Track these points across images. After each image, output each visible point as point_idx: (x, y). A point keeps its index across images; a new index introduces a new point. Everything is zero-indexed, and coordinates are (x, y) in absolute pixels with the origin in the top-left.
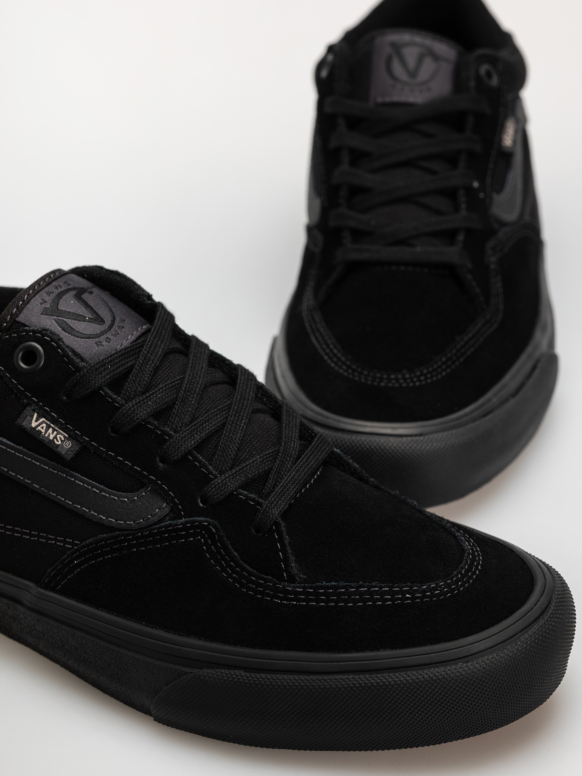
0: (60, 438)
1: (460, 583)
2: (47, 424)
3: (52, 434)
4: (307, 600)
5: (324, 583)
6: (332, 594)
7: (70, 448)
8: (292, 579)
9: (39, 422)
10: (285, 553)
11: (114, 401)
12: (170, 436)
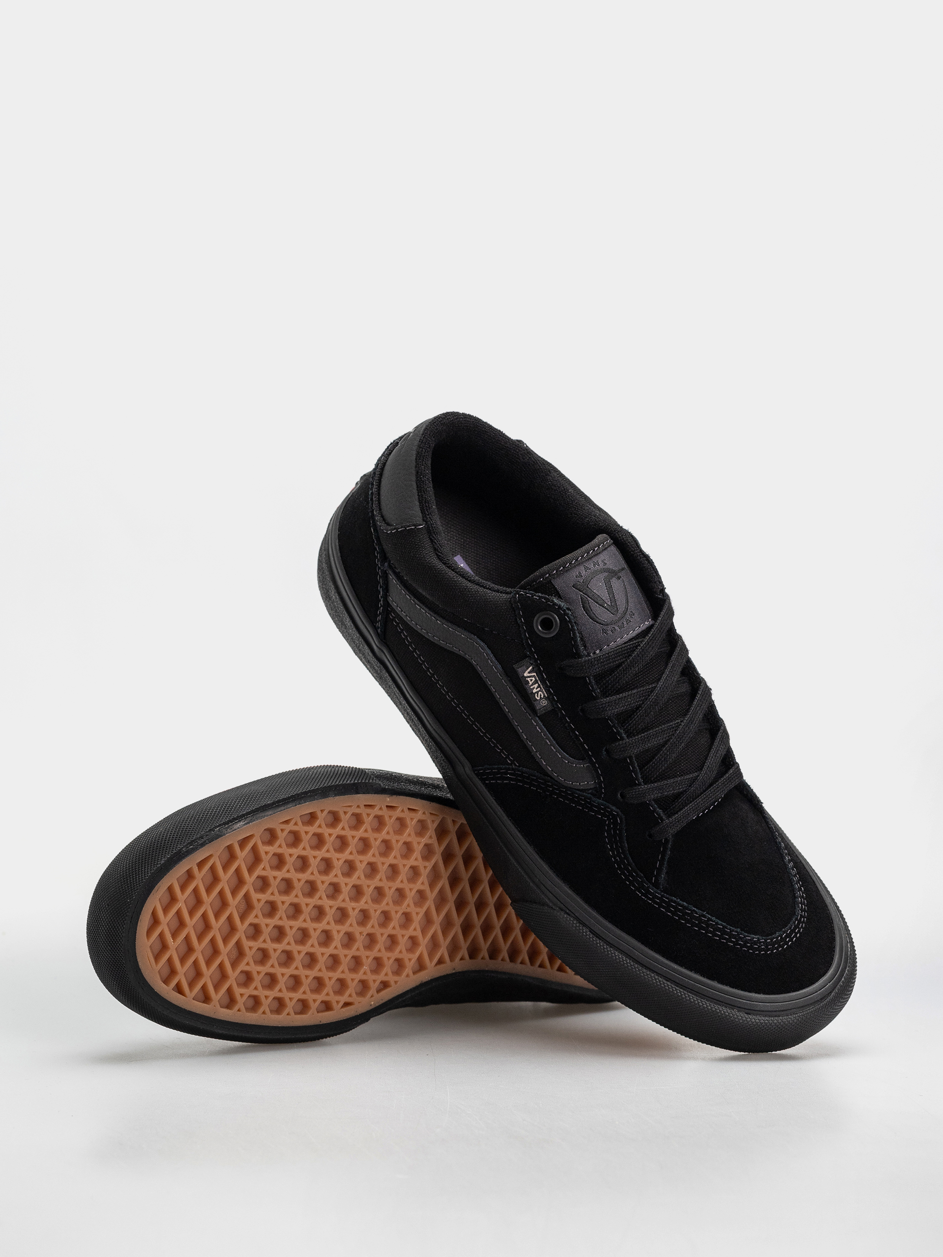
0: (541, 695)
1: (776, 946)
2: (536, 680)
3: (537, 689)
4: (660, 906)
5: (679, 900)
6: (679, 910)
7: (544, 706)
8: (656, 885)
9: (531, 674)
10: (661, 864)
11: (593, 690)
12: (622, 739)
